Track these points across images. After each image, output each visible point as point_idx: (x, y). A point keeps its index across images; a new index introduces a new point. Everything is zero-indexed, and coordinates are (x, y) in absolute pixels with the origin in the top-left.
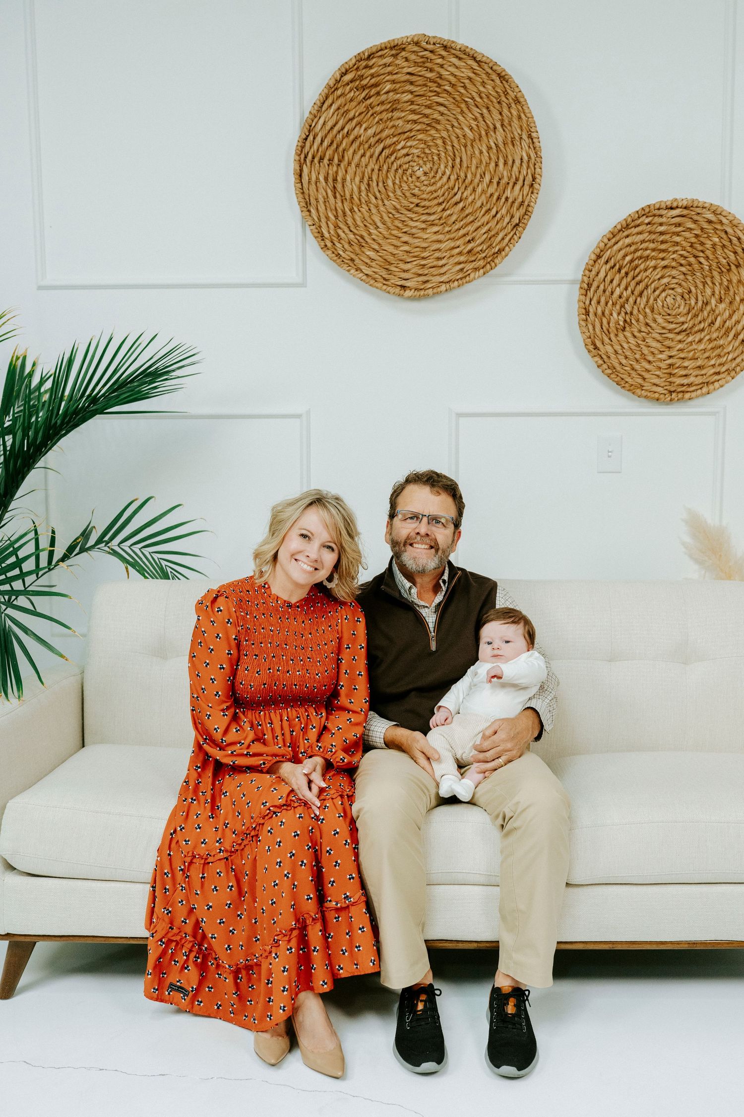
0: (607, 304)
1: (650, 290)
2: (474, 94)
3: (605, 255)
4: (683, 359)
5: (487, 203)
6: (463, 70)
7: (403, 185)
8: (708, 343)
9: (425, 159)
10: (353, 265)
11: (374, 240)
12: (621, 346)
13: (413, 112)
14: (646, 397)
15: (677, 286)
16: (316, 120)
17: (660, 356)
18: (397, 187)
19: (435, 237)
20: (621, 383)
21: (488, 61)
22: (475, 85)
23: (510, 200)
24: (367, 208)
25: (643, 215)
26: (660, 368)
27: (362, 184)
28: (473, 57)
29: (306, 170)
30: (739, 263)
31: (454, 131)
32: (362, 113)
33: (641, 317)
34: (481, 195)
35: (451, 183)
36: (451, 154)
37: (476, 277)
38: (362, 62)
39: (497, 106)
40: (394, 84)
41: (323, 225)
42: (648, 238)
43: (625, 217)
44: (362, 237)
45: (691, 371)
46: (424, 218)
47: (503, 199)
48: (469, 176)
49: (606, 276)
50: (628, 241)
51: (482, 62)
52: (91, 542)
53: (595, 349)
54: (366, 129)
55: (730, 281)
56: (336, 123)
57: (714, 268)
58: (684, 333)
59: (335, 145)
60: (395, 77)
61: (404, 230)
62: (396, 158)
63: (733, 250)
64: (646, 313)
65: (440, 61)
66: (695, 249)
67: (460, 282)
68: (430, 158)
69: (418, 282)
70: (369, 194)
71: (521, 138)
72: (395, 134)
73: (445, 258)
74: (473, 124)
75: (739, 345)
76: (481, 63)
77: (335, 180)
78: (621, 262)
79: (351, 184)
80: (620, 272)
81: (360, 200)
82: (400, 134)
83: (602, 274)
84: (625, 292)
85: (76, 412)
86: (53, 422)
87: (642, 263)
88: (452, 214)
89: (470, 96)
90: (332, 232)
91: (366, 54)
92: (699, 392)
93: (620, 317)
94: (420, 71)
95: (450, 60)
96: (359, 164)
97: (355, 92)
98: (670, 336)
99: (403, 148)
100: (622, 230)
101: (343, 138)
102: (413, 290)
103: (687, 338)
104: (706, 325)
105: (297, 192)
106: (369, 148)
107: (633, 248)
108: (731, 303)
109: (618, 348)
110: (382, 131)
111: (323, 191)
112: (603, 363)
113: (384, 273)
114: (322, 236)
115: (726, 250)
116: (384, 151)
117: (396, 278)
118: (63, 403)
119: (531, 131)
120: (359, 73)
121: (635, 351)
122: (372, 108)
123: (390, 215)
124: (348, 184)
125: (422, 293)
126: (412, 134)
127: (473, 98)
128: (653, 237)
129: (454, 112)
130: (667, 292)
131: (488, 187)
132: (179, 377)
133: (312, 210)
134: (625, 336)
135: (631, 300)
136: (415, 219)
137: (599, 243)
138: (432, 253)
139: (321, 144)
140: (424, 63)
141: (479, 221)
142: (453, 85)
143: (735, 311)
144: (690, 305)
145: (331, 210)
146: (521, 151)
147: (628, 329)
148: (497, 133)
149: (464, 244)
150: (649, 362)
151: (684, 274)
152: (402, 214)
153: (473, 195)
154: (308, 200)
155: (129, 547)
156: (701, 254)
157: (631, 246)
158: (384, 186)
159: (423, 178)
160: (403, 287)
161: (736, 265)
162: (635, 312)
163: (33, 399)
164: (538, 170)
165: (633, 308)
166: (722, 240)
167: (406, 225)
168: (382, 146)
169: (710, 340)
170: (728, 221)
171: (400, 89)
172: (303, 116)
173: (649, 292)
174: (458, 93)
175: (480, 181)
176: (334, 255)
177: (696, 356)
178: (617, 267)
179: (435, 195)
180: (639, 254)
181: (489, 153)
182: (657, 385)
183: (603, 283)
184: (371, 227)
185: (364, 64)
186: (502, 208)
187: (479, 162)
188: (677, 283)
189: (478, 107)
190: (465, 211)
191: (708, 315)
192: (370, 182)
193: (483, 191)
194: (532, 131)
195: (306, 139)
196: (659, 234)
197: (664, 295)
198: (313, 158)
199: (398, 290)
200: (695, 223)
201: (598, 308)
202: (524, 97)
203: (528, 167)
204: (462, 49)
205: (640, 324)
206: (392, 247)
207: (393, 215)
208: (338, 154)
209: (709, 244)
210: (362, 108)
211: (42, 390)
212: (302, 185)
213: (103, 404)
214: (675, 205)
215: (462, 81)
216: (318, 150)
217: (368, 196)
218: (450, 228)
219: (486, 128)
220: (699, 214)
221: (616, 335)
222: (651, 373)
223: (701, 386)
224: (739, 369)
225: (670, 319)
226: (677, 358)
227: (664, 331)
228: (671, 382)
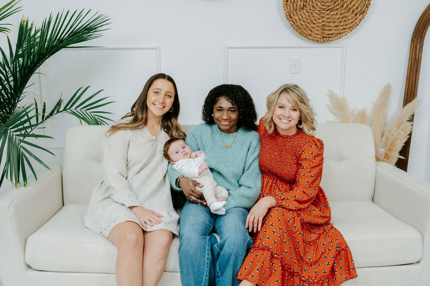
4: (329, 22)
8: (340, 15)
12: (302, 16)
14: (312, 40)
17: (319, 21)
20: (302, 33)
26: (319, 26)
33: (311, 3)
45: (333, 28)
52: (62, 108)
53: (290, 18)
58: (330, 10)
75: (354, 16)
85: (53, 47)
86: (42, 52)
92: (336, 37)
93: (301, 3)
98: (324, 12)
103: (331, 13)
104: (340, 7)
109: (300, 17)
112: (294, 24)
118: (46, 43)
121: (308, 19)
132: (100, 31)
134: (303, 12)
147: (305, 8)
150: (314, 24)
155: (80, 110)
163: (32, 41)
169: (341, 14)
177: (335, 21)
182: (317, 34)
191: (341, 2)
205: (310, 6)
211: (36, 37)
213: (66, 43)
221: (300, 11)
222: (315, 29)
223: (337, 35)
224: (354, 27)
225: (324, 4)
226: (327, 22)
227: (321, 10)
228: (323, 33)
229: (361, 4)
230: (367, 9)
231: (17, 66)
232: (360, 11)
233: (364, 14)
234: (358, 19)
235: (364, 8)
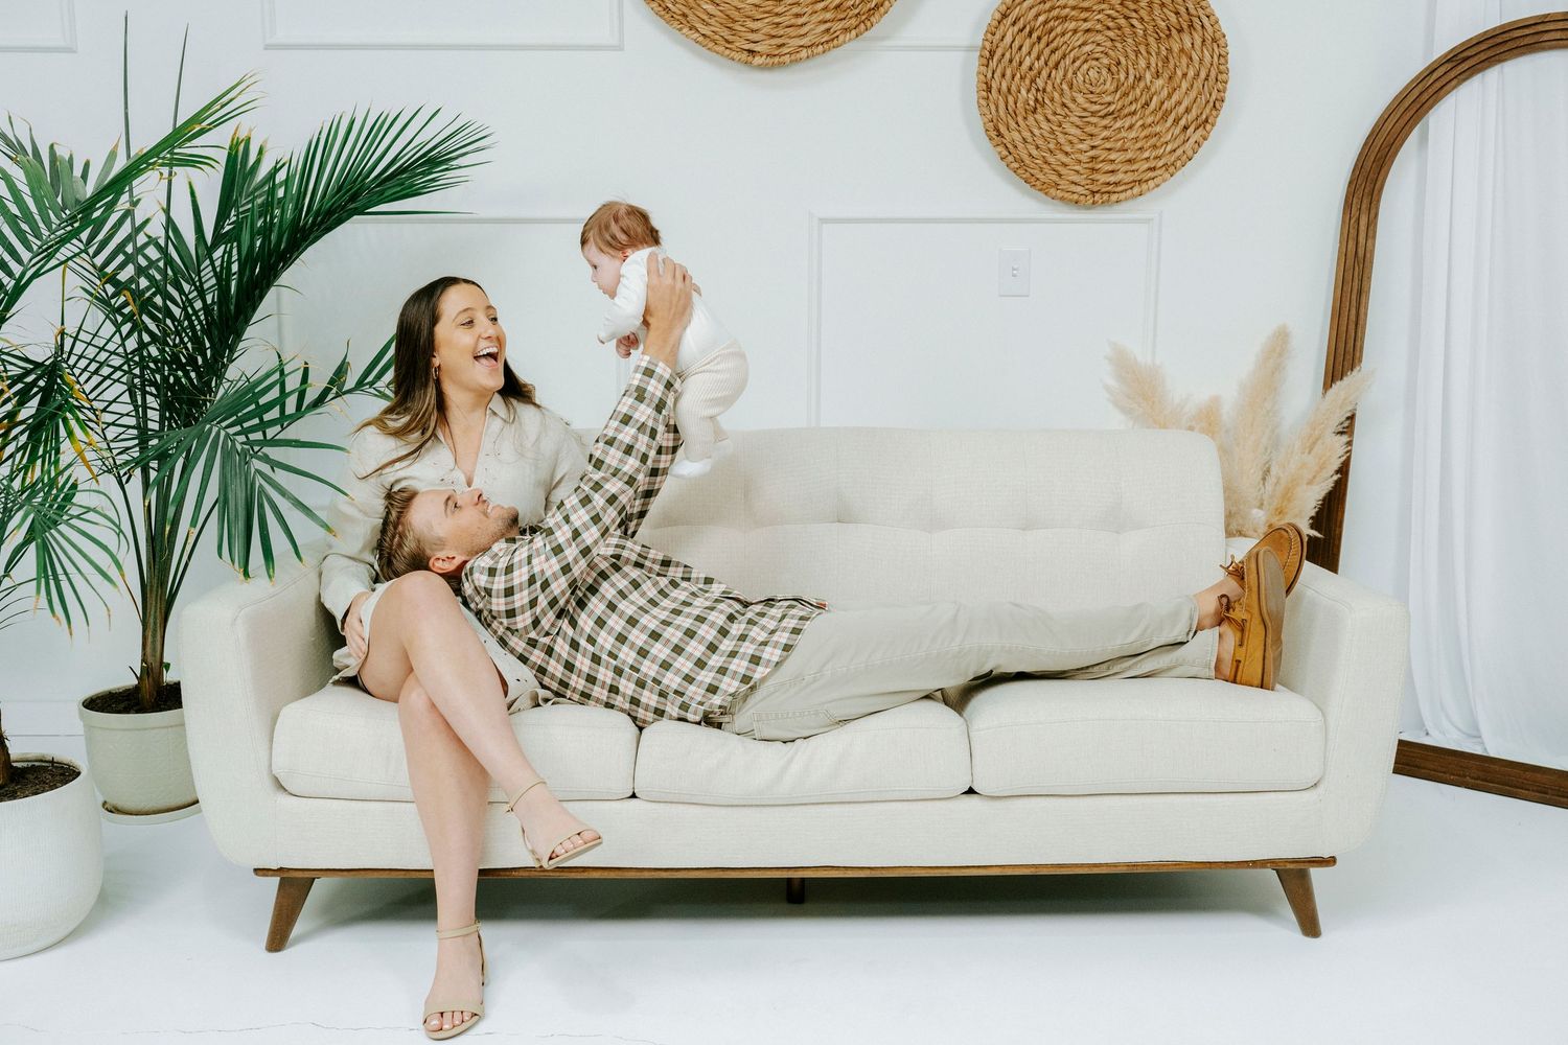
0: (1013, 77)
1: (1068, 61)
3: (1011, 14)
4: (1109, 149)
8: (1140, 129)
10: (685, 22)
12: (1031, 132)
14: (1062, 199)
15: (1102, 55)
17: (1081, 146)
20: (1031, 181)
26: (1079, 162)
30: (1181, 27)
33: (1056, 95)
37: (847, 39)
45: (1120, 166)
49: (1012, 41)
52: (350, 382)
53: (997, 136)
55: (1170, 50)
57: (1148, 32)
58: (1110, 117)
63: (1173, 10)
64: (1062, 90)
66: (1127, 8)
67: (825, 46)
69: (770, 45)
73: (805, 15)
75: (1180, 133)
78: (1032, 23)
80: (1030, 36)
83: (1008, 39)
84: (1036, 64)
87: (1058, 25)
92: (1129, 192)
93: (1029, 95)
98: (1093, 120)
102: (765, 57)
103: (1114, 123)
104: (1139, 106)
107: (1047, 5)
108: (1170, 78)
109: (1027, 134)
112: (1007, 154)
113: (726, 33)
115: (1165, 10)
117: (741, 40)
121: (1048, 139)
125: (776, 60)
130: (1089, 63)
132: (460, 167)
134: (1035, 120)
135: (1044, 74)
138: (791, 7)
143: (1174, 90)
144: (1119, 80)
147: (1039, 110)
150: (1067, 153)
151: (1112, 40)
156: (1134, 15)
157: (1045, 3)
160: (751, 52)
161: (1177, 30)
162: (1049, 88)
165: (1046, 83)
169: (1143, 126)
173: (1067, 63)
176: (660, 9)
177: (1125, 146)
178: (1027, 29)
180: (1055, 13)
182: (1076, 184)
183: (1010, 49)
188: (1102, 52)
191: (1141, 94)
197: (1085, 66)
199: (744, 56)
201: (1002, 83)
205: (1054, 103)
209: (1144, 1)
213: (364, 201)
221: (1025, 118)
222: (1067, 167)
223: (1132, 185)
224: (1179, 163)
225: (1093, 98)
226: (1102, 149)
227: (1085, 114)
228: (1094, 181)
229: (1198, 99)
230: (1214, 113)
232: (1196, 119)
233: (1208, 127)
234: (1192, 141)
235: (1207, 110)
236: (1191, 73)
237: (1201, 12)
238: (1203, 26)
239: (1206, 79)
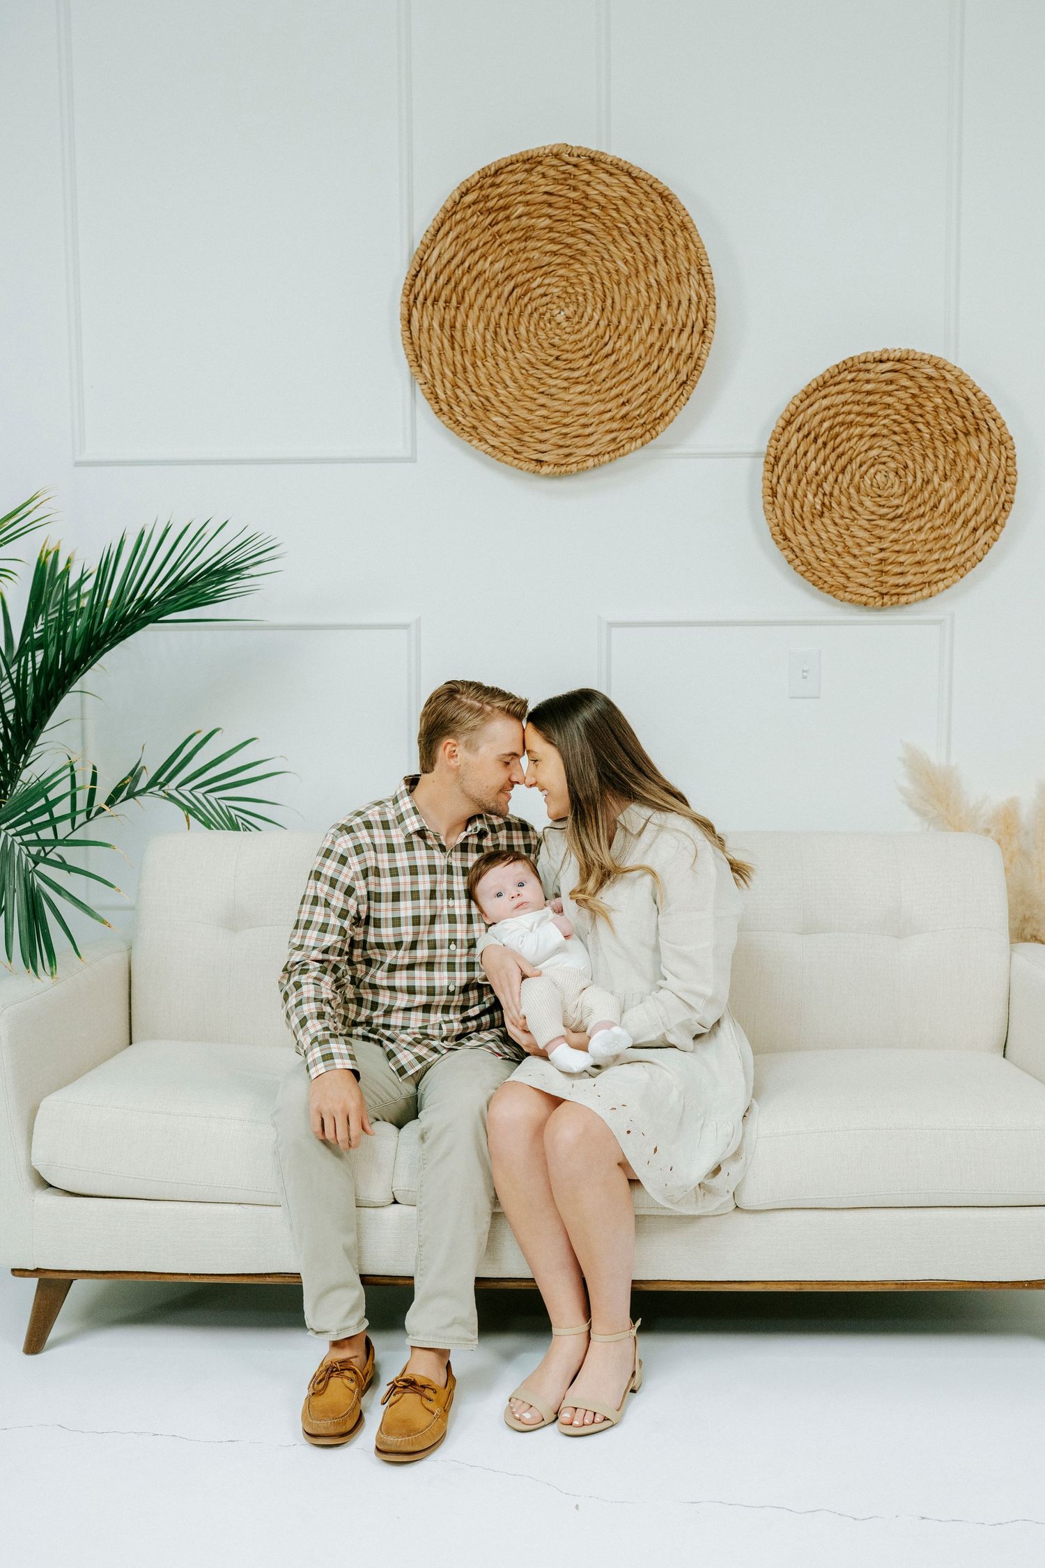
0: (799, 482)
1: (855, 465)
2: (630, 219)
3: (796, 421)
4: (898, 552)
5: (646, 355)
6: (614, 188)
7: (539, 333)
8: (930, 531)
9: (568, 300)
10: (475, 435)
11: (502, 402)
12: (819, 536)
13: (553, 241)
14: (850, 601)
15: (889, 459)
16: (428, 252)
17: (869, 549)
18: (531, 335)
19: (580, 399)
20: (819, 583)
21: (646, 177)
22: (630, 207)
23: (676, 352)
24: (494, 362)
25: (845, 370)
26: (869, 564)
27: (487, 331)
28: (627, 172)
29: (415, 313)
30: (968, 430)
31: (604, 264)
32: (488, 242)
33: (844, 499)
34: (639, 345)
35: (600, 331)
36: (600, 293)
37: (633, 449)
38: (487, 179)
39: (659, 233)
40: (528, 206)
41: (438, 383)
42: (851, 399)
43: (821, 373)
44: (487, 399)
45: (909, 568)
46: (566, 374)
47: (667, 351)
48: (624, 321)
49: (798, 447)
50: (825, 402)
51: (639, 178)
52: (142, 784)
53: (784, 540)
54: (492, 263)
55: (957, 453)
56: (455, 256)
57: (936, 437)
58: (899, 519)
59: (452, 283)
60: (529, 197)
61: (541, 390)
62: (530, 300)
63: (959, 414)
64: (849, 494)
65: (586, 177)
66: (913, 413)
67: (612, 455)
68: (573, 298)
69: (558, 455)
70: (496, 345)
71: (689, 273)
72: (528, 269)
73: (593, 425)
74: (629, 256)
75: (970, 534)
76: (637, 180)
77: (453, 327)
79: (474, 333)
80: (816, 442)
81: (484, 352)
82: (535, 269)
83: (793, 445)
84: (822, 468)
85: (124, 620)
86: (95, 631)
87: (844, 430)
88: (601, 370)
89: (624, 221)
90: (449, 393)
91: (493, 169)
92: (919, 594)
93: (817, 500)
94: (561, 190)
95: (599, 176)
96: (484, 307)
97: (478, 216)
98: (882, 523)
99: (539, 286)
100: (818, 389)
101: (463, 274)
102: (552, 466)
103: (903, 526)
104: (928, 508)
105: (405, 342)
106: (497, 285)
107: (832, 412)
108: (958, 481)
109: (814, 538)
110: (512, 265)
111: (439, 339)
112: (795, 557)
113: (515, 445)
114: (437, 398)
115: (951, 414)
116: (516, 291)
117: (530, 450)
118: (107, 610)
119: (700, 265)
120: (484, 192)
121: (836, 542)
122: (500, 237)
123: (524, 371)
124: (470, 332)
125: (563, 469)
126: (551, 269)
127: (627, 224)
128: (858, 397)
129: (604, 242)
130: (876, 467)
131: (647, 335)
132: (252, 576)
133: (423, 365)
134: (823, 524)
135: (831, 478)
136: (554, 376)
137: (789, 405)
138: (578, 418)
139: (436, 281)
140: (565, 179)
141: (635, 378)
142: (603, 207)
143: (963, 492)
144: (906, 483)
145: (448, 365)
146: (690, 290)
147: (826, 514)
148: (659, 266)
149: (617, 408)
150: (855, 556)
151: (899, 444)
152: (538, 369)
153: (628, 345)
154: (418, 352)
155: (190, 791)
156: (920, 419)
157: (829, 409)
158: (516, 335)
159: (565, 324)
160: (539, 462)
161: (964, 433)
162: (836, 492)
163: (71, 602)
164: (710, 313)
165: (833, 487)
166: (946, 401)
167: (542, 384)
168: (512, 283)
169: (933, 529)
170: (953, 378)
171: (536, 212)
172: (413, 244)
173: (854, 468)
174: (609, 218)
175: (637, 328)
176: (451, 422)
177: (915, 548)
178: (812, 435)
179: (580, 345)
180: (840, 419)
181: (648, 293)
182: (864, 586)
183: (795, 456)
184: (499, 386)
185: (490, 181)
186: (665, 362)
187: (636, 303)
188: (889, 456)
189: (634, 235)
190: (618, 365)
191: (930, 497)
192: (498, 329)
193: (641, 341)
194: (703, 264)
195: (416, 276)
196: (865, 394)
197: (872, 471)
198: (426, 299)
199: (532, 465)
200: (912, 380)
201: (788, 488)
202: (692, 222)
203: (698, 310)
204: (614, 162)
205: (842, 507)
206: (526, 411)
207: (527, 371)
208: (457, 294)
209: (929, 406)
210: (487, 236)
212: (411, 333)
214: (885, 357)
215: (613, 202)
216: (431, 290)
217: (495, 346)
218: (599, 388)
219: (644, 261)
220: (915, 368)
221: (812, 522)
222: (856, 570)
223: (921, 587)
224: (968, 565)
225: (881, 501)
226: (891, 552)
227: (873, 517)
228: (883, 583)
229: (987, 501)
230: (1003, 514)
231: (27, 670)
232: (986, 520)
233: (998, 528)
234: (981, 542)
235: (997, 512)
236: (979, 476)
237: (987, 416)
238: (989, 430)
239: (995, 481)
